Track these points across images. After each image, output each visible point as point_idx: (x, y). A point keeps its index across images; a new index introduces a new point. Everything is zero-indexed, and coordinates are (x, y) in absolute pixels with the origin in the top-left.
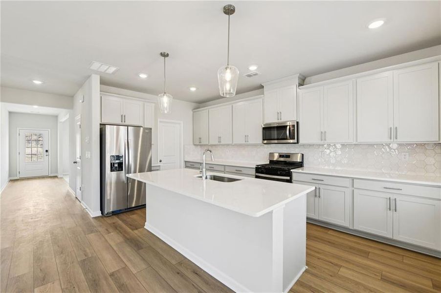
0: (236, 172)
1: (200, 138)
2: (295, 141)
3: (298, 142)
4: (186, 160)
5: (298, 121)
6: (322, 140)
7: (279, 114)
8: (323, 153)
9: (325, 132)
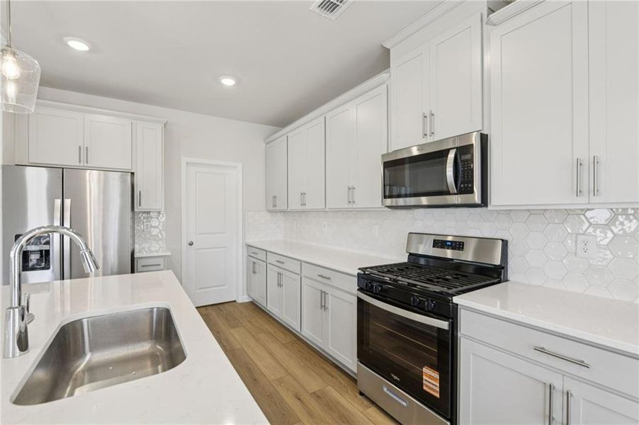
0: (320, 279)
1: (275, 197)
2: (477, 197)
3: (484, 202)
4: (250, 242)
5: (485, 132)
6: (579, 192)
7: (428, 117)
8: (581, 238)
9: (595, 161)
